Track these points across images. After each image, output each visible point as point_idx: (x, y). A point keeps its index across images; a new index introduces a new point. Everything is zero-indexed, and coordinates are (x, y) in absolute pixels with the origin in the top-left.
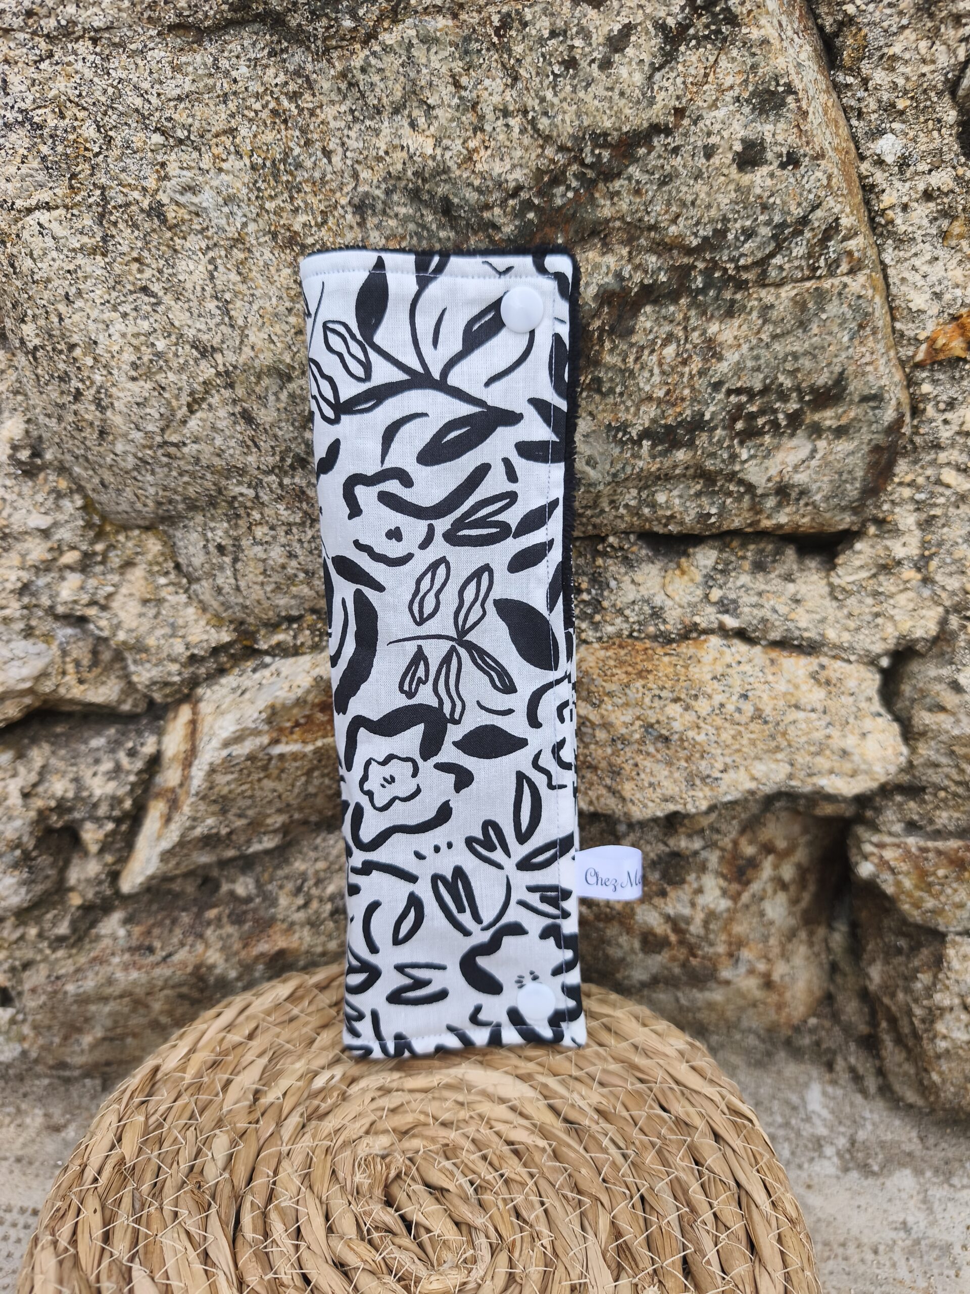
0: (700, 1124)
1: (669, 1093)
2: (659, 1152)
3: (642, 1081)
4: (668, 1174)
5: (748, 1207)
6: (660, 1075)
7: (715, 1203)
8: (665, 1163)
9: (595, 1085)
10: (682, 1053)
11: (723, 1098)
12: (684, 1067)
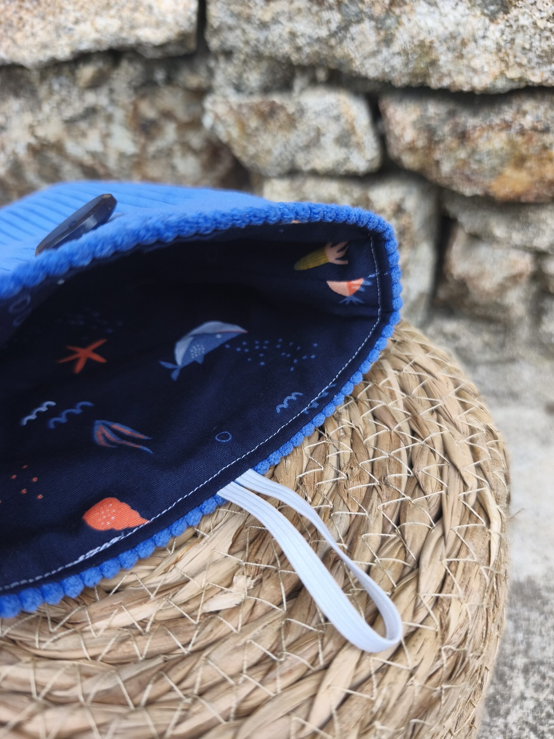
0: (433, 493)
1: (427, 452)
2: (370, 490)
3: (413, 433)
4: (360, 510)
5: (407, 585)
6: (434, 435)
7: (378, 559)
8: (366, 501)
9: (368, 413)
10: (472, 430)
11: (479, 486)
12: (465, 441)
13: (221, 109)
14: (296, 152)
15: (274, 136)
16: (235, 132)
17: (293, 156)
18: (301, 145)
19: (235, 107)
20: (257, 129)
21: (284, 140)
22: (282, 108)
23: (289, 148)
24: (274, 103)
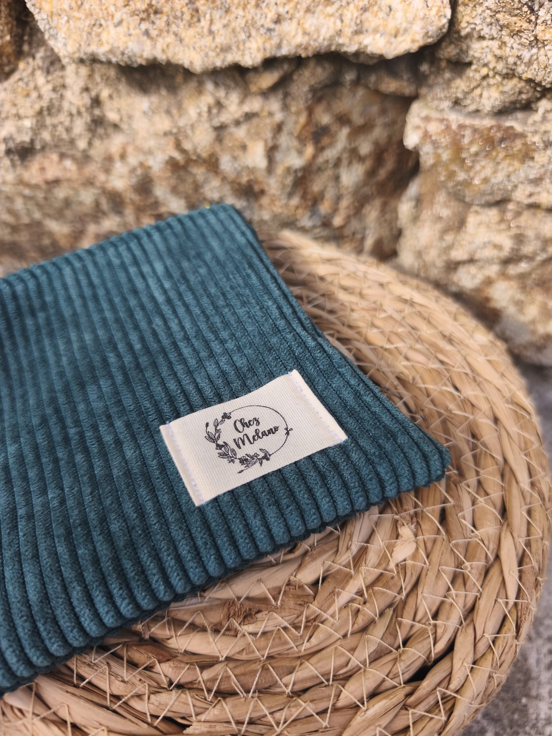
13: (434, 128)
14: (522, 183)
15: (498, 163)
16: (446, 156)
17: (516, 186)
18: (532, 177)
19: (454, 127)
20: (477, 154)
21: (511, 169)
22: (522, 136)
23: (513, 178)
24: (512, 128)
